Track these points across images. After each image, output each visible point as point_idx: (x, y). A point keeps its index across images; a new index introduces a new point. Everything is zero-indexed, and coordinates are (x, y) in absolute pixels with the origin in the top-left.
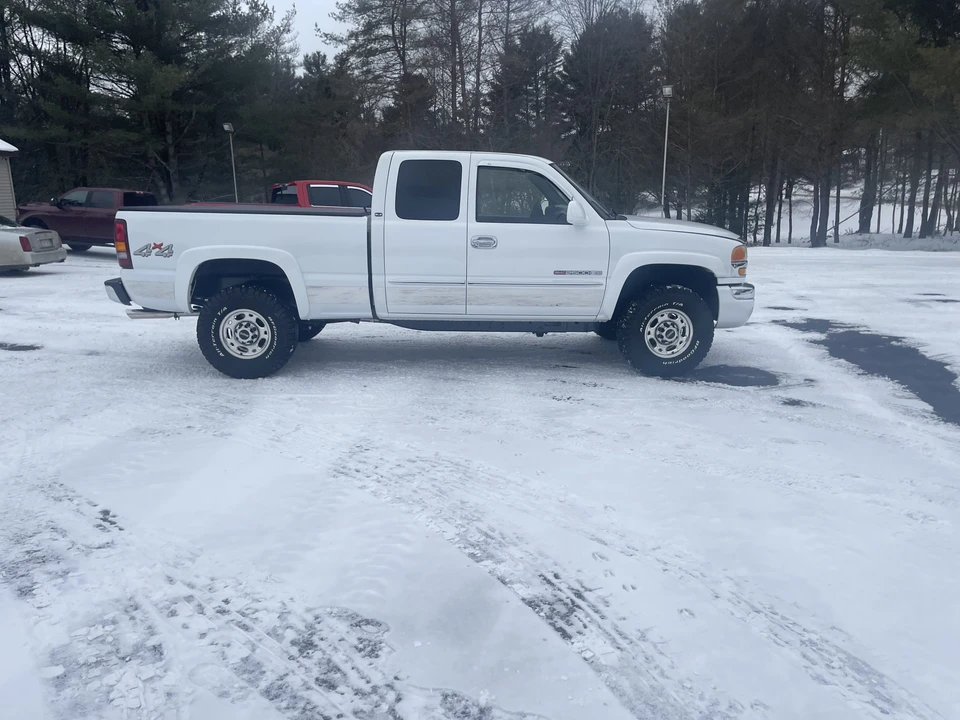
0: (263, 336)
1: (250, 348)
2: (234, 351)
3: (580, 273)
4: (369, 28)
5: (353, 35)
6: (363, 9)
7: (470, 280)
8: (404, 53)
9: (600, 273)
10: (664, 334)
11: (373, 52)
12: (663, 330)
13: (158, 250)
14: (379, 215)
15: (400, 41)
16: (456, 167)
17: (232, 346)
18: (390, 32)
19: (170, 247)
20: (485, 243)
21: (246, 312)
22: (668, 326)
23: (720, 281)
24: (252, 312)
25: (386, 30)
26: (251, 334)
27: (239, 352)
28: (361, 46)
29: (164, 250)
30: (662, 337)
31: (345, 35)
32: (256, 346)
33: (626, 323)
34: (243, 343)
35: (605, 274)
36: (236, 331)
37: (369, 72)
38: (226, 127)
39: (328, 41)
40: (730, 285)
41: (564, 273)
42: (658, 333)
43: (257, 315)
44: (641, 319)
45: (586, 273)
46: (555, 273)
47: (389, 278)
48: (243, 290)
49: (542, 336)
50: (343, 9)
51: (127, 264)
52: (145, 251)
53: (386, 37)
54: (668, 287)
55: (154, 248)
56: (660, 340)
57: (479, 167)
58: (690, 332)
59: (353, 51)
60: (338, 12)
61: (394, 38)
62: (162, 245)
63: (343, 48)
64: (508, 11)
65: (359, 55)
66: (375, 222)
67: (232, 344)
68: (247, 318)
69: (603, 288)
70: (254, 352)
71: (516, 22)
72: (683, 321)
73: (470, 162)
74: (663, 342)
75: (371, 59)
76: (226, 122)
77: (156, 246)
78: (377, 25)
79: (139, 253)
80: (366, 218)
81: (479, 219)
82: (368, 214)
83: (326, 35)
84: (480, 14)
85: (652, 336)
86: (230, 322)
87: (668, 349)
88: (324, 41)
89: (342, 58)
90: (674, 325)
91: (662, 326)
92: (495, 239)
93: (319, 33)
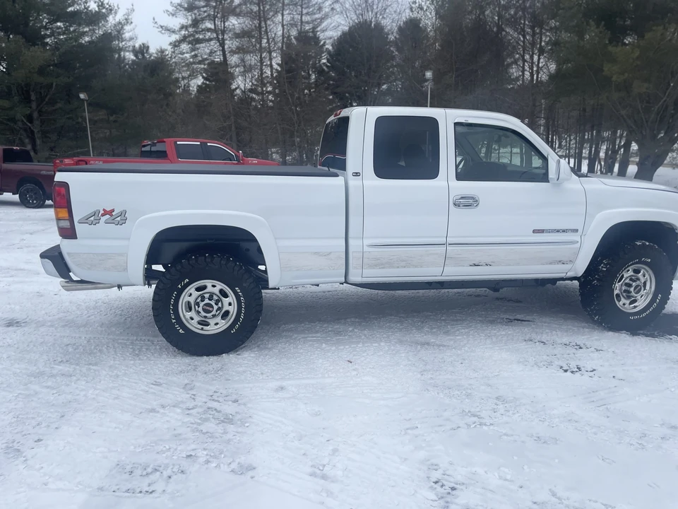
0: (226, 308)
1: (212, 322)
2: (194, 326)
3: (558, 231)
4: (195, 23)
5: (183, 27)
6: (190, 8)
7: (450, 240)
8: (224, 42)
9: (576, 231)
10: (632, 289)
11: (199, 41)
12: (630, 286)
13: (108, 216)
14: (357, 174)
15: (220, 34)
16: (432, 123)
17: (191, 320)
18: (213, 27)
19: (122, 214)
20: (468, 202)
21: (208, 283)
22: (634, 281)
24: (215, 282)
25: (209, 25)
26: (216, 307)
27: (200, 327)
28: (189, 36)
29: (115, 217)
30: (629, 292)
31: (177, 27)
32: (218, 319)
33: (598, 280)
34: (205, 317)
35: (580, 231)
36: (198, 304)
37: (196, 56)
38: (82, 96)
39: (163, 32)
41: (542, 231)
42: (624, 288)
43: (220, 286)
44: (613, 275)
45: (564, 231)
46: (534, 231)
47: (366, 242)
48: (209, 260)
49: (498, 291)
50: (176, 7)
51: (69, 233)
52: (93, 219)
53: (209, 30)
54: (638, 243)
55: (103, 215)
56: (624, 294)
57: (455, 124)
58: (651, 286)
59: (184, 39)
60: (171, 9)
61: (215, 31)
62: (113, 211)
63: (175, 37)
64: (302, 15)
65: (190, 43)
66: (354, 182)
67: (192, 319)
68: (210, 289)
69: (577, 246)
70: (217, 326)
71: (308, 23)
72: (647, 278)
73: (447, 118)
74: (628, 297)
75: (197, 46)
76: (82, 92)
77: (106, 213)
78: (203, 20)
79: (85, 220)
80: (342, 178)
81: (460, 177)
82: (344, 173)
83: (162, 27)
84: (283, 15)
85: (618, 291)
86: (190, 294)
87: (630, 304)
88: (160, 32)
89: (176, 45)
90: (638, 279)
91: (627, 281)
92: (477, 199)
93: (156, 25)
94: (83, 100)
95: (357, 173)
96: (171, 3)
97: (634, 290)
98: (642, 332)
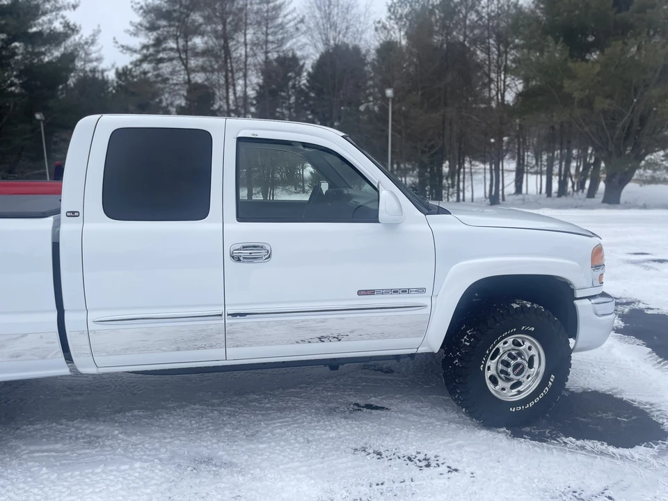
3: (396, 292)
4: (158, 42)
5: (145, 47)
6: (152, 28)
7: (230, 309)
8: (187, 62)
9: (422, 290)
10: (511, 370)
11: (161, 60)
12: (508, 364)
14: (73, 214)
15: (185, 53)
16: (204, 138)
18: (174, 46)
20: (251, 254)
22: (514, 358)
23: (578, 294)
25: (171, 44)
28: (151, 55)
30: (507, 373)
31: (138, 47)
33: (460, 359)
35: (429, 292)
37: (158, 76)
38: (38, 116)
39: (124, 51)
40: (590, 298)
41: (372, 292)
42: (500, 367)
44: (482, 348)
45: (404, 291)
46: (360, 293)
47: (93, 316)
49: (337, 369)
50: (136, 27)
53: (172, 49)
54: (515, 306)
56: (502, 376)
57: (239, 140)
58: (540, 362)
59: (145, 59)
60: (132, 29)
61: (178, 50)
63: (137, 56)
64: (267, 34)
65: (150, 62)
69: (427, 311)
71: (273, 42)
72: (532, 347)
74: (508, 380)
75: (161, 65)
76: (38, 111)
78: (165, 39)
80: (51, 219)
81: (242, 217)
82: (58, 212)
83: (123, 46)
84: (245, 35)
85: (492, 372)
87: (513, 387)
88: (122, 51)
89: (137, 64)
90: (520, 354)
91: (505, 357)
92: (268, 248)
93: (117, 45)
94: (39, 121)
95: (73, 212)
96: (131, 22)
97: (514, 371)
98: (528, 429)
